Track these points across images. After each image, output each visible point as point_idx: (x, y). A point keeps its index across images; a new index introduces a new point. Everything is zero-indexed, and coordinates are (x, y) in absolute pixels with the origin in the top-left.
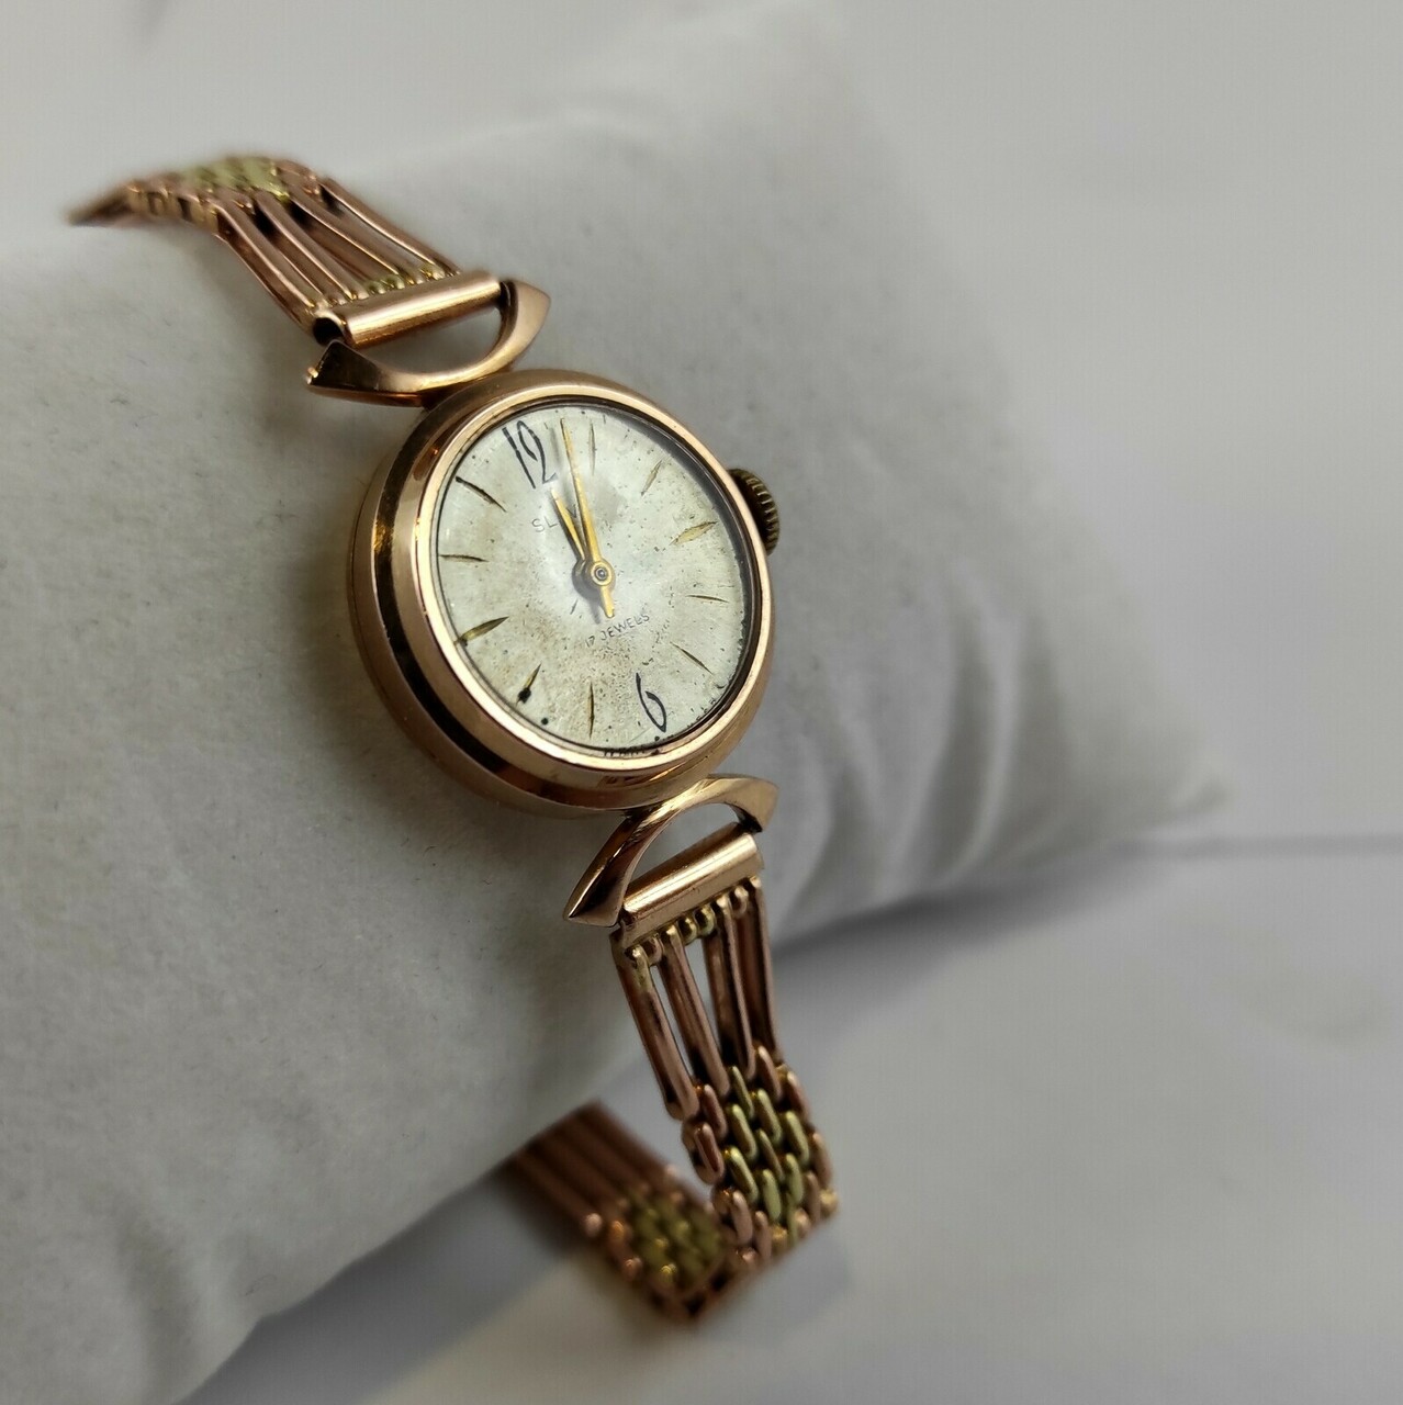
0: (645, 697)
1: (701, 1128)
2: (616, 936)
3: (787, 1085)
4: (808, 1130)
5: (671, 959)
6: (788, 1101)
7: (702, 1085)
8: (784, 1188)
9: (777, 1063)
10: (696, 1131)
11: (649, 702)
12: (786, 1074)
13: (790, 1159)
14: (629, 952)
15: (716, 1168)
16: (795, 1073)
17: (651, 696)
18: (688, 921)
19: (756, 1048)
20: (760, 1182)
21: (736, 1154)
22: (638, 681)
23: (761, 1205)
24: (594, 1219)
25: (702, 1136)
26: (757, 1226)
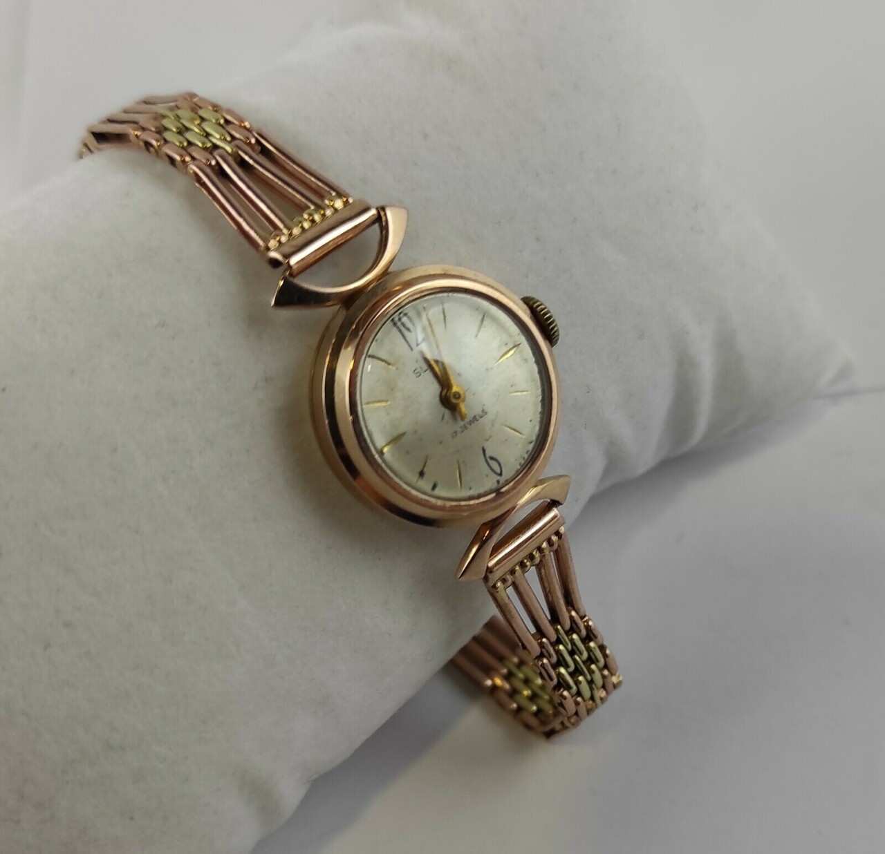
0: (489, 460)
1: (542, 661)
2: (486, 579)
3: (588, 628)
4: (602, 648)
5: (518, 582)
6: (590, 636)
7: (541, 638)
8: (591, 683)
9: (582, 618)
10: (540, 663)
11: (491, 462)
12: (588, 623)
13: (593, 667)
14: (494, 586)
15: (551, 679)
16: (592, 621)
17: (492, 458)
18: (525, 561)
19: (569, 612)
20: (577, 683)
21: (562, 670)
22: (484, 451)
23: (579, 693)
24: (489, 683)
25: (543, 665)
26: (577, 704)
